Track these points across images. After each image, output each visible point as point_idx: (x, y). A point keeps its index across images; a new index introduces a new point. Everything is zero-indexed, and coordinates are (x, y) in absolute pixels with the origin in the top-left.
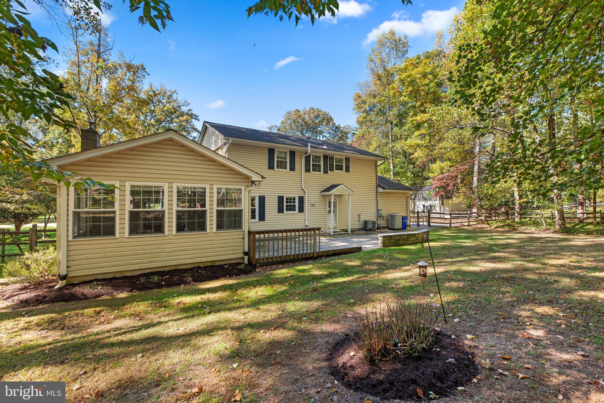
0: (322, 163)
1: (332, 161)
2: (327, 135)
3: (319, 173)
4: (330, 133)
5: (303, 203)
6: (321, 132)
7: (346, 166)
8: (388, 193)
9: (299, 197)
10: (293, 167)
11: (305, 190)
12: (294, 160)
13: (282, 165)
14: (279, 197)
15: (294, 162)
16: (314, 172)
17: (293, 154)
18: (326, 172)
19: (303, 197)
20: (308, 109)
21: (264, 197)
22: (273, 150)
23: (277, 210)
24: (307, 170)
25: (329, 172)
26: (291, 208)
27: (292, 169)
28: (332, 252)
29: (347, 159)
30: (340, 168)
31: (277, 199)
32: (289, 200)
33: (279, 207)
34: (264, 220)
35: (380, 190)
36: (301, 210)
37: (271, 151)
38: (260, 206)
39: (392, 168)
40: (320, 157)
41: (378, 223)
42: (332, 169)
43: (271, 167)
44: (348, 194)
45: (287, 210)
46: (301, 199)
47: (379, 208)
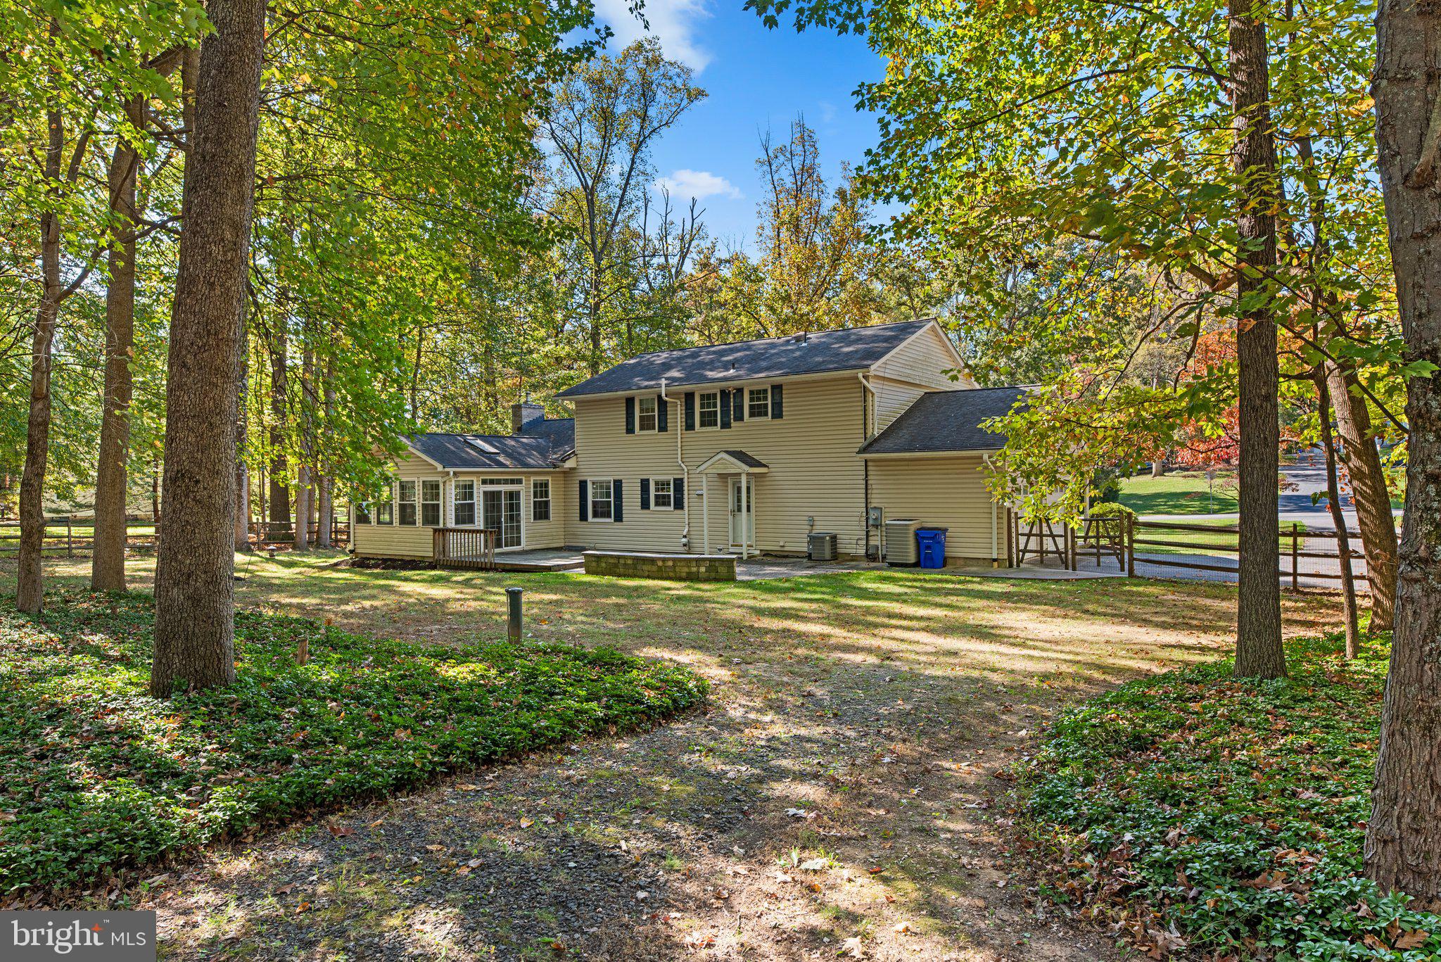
0: (718, 408)
1: (739, 400)
3: (714, 429)
5: (682, 491)
7: (773, 405)
9: (675, 480)
10: (663, 425)
11: (683, 466)
12: (667, 411)
13: (646, 424)
14: (642, 480)
15: (666, 415)
16: (704, 429)
18: (726, 425)
19: (681, 480)
21: (620, 481)
22: (633, 401)
23: (640, 504)
24: (690, 426)
25: (733, 424)
26: (662, 501)
27: (663, 428)
29: (777, 388)
30: (757, 411)
31: (640, 485)
32: (661, 485)
33: (643, 498)
34: (622, 521)
36: (679, 504)
37: (630, 402)
38: (615, 497)
40: (715, 395)
41: (871, 543)
42: (740, 418)
43: (630, 430)
44: (738, 471)
45: (657, 504)
46: (679, 484)
47: (874, 503)
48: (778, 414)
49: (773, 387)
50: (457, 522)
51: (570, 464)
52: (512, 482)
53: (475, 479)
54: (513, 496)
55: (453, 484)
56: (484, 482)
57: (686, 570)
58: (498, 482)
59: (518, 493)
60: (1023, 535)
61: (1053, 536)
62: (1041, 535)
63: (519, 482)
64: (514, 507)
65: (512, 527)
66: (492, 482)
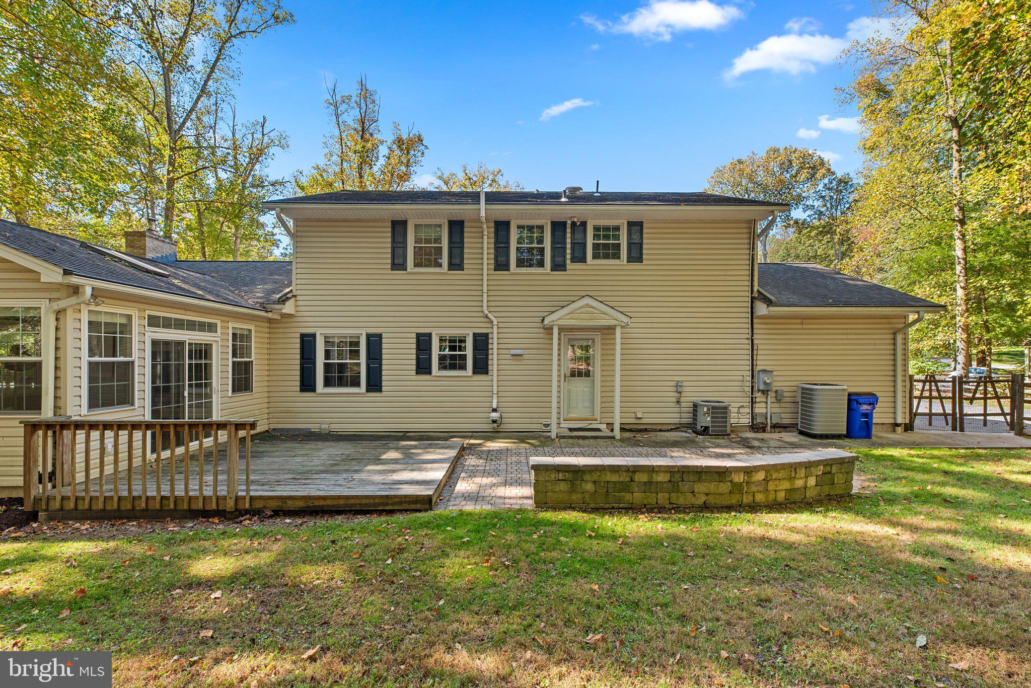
0: (547, 245)
1: (579, 237)
2: (816, 204)
3: (540, 270)
4: (823, 197)
5: (487, 349)
6: (799, 199)
7: (630, 245)
8: (804, 318)
9: (475, 336)
10: (457, 261)
11: (490, 315)
12: (462, 242)
13: (428, 258)
14: (418, 336)
15: (462, 248)
16: (523, 270)
17: (456, 227)
18: (559, 266)
19: (486, 336)
20: (762, 153)
21: (380, 336)
22: (404, 223)
23: (414, 367)
24: (501, 265)
25: (569, 265)
26: (453, 363)
27: (456, 264)
28: (301, 504)
29: (636, 226)
30: (607, 251)
31: (414, 341)
32: (456, 343)
33: (418, 359)
34: (380, 391)
35: (762, 309)
36: (481, 367)
37: (399, 227)
38: (369, 357)
39: (959, 253)
40: (541, 228)
41: (757, 411)
42: (580, 258)
43: (398, 264)
44: (612, 322)
45: (442, 367)
46: (482, 342)
47: (760, 365)
48: (636, 255)
49: (630, 224)
50: (93, 404)
51: (289, 308)
52: (202, 327)
53: (134, 313)
54: (203, 352)
55: (85, 318)
56: (154, 322)
57: (786, 485)
58: (179, 325)
59: (208, 347)
60: (916, 397)
61: (941, 398)
62: (931, 398)
63: (211, 328)
64: (201, 373)
65: (199, 406)
66: (167, 323)
